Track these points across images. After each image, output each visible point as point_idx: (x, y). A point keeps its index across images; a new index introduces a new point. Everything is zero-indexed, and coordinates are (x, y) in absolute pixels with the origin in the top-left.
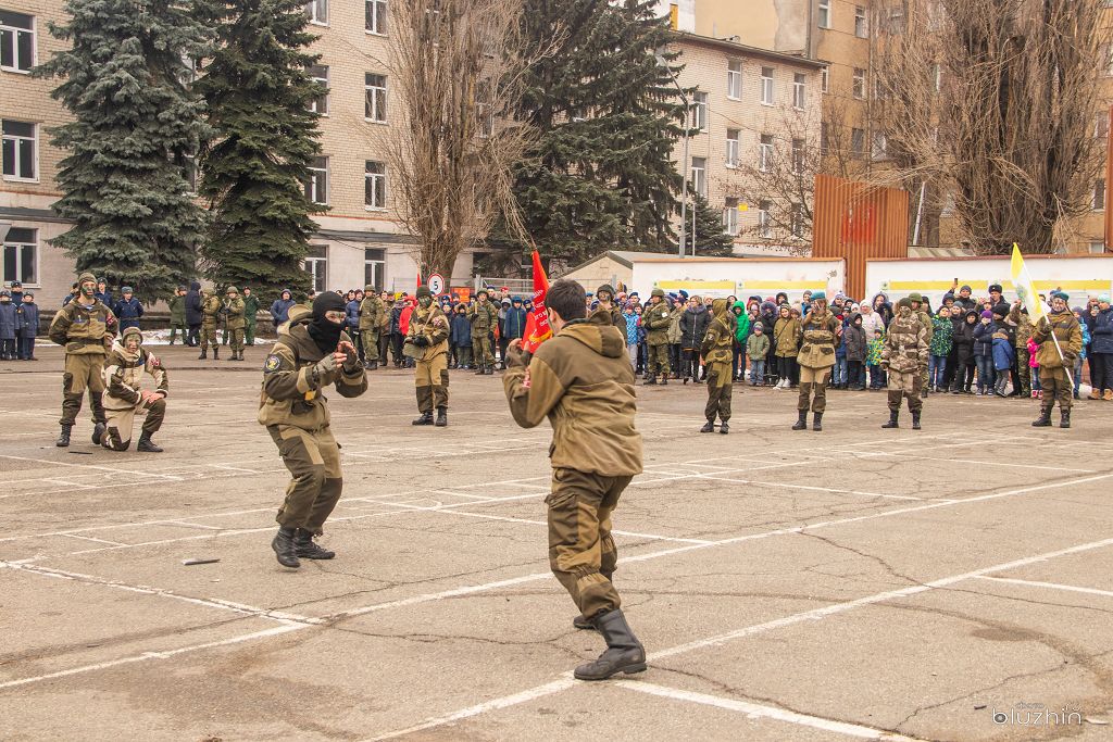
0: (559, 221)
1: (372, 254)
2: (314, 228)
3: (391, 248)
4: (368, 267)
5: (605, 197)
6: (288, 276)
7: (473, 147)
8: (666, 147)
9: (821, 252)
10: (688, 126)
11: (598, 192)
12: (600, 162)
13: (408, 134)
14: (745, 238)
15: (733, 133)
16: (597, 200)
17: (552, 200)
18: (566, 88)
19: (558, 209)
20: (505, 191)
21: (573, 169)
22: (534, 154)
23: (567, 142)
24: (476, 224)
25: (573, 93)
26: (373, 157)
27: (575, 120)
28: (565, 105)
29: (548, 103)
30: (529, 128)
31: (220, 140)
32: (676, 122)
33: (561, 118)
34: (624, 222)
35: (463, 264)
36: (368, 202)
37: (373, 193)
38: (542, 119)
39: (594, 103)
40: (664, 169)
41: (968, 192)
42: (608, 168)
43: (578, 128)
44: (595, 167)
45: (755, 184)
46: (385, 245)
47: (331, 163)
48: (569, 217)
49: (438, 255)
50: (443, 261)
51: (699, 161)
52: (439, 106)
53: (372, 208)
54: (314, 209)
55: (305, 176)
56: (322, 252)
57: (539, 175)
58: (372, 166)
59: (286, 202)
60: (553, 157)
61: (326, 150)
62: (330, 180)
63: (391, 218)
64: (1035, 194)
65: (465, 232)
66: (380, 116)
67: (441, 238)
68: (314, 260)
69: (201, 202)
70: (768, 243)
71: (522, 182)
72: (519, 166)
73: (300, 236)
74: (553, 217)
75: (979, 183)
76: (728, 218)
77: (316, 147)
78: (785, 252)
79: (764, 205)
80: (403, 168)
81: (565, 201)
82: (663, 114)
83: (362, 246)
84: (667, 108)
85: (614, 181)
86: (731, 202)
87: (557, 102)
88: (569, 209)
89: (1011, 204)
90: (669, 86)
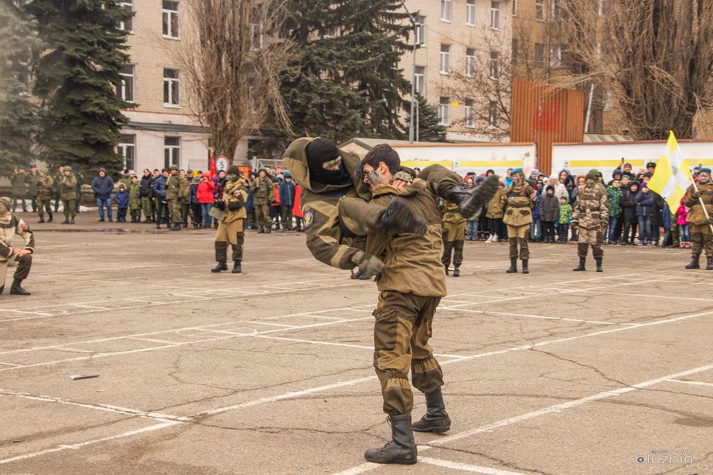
0: (314, 115)
1: (169, 141)
2: (125, 121)
3: (185, 136)
4: (167, 151)
5: (349, 97)
6: (106, 158)
7: (249, 57)
8: (395, 58)
9: (517, 138)
10: (411, 42)
11: (344, 93)
12: (345, 69)
13: (198, 47)
14: (456, 127)
15: (445, 47)
16: (343, 99)
17: (309, 99)
18: (318, 13)
19: (314, 106)
20: (274, 91)
21: (324, 75)
22: (295, 63)
23: (320, 55)
24: (252, 118)
25: (324, 16)
26: (171, 66)
27: (325, 37)
28: (318, 26)
29: (305, 24)
30: (291, 44)
31: (48, 51)
32: (402, 39)
33: (314, 36)
34: (363, 116)
35: (241, 149)
36: (166, 100)
37: (170, 93)
38: (301, 37)
39: (340, 24)
40: (395, 76)
41: (629, 92)
42: (351, 75)
43: (328, 43)
44: (341, 73)
45: (463, 87)
46: (180, 134)
47: (136, 69)
48: (322, 111)
49: (222, 141)
50: (227, 146)
51: (419, 69)
52: (223, 26)
53: (170, 105)
54: (125, 106)
55: (117, 80)
56: (131, 139)
57: (298, 80)
58: (169, 73)
59: (103, 101)
60: (309, 66)
61: (133, 60)
62: (136, 83)
63: (186, 112)
64: (680, 94)
65: (244, 124)
66: (175, 33)
67: (225, 129)
68: (124, 146)
69: (35, 100)
70: (473, 132)
71: (285, 85)
72: (283, 73)
73: (114, 127)
74: (310, 112)
75: (637, 85)
76: (441, 112)
77: (126, 58)
78: (486, 139)
79: (469, 102)
80: (194, 73)
81: (317, 100)
82: (393, 33)
83: (162, 134)
84: (396, 28)
85: (356, 84)
86: (444, 100)
87: (311, 23)
88: (320, 106)
89: (661, 101)
90: (398, 11)
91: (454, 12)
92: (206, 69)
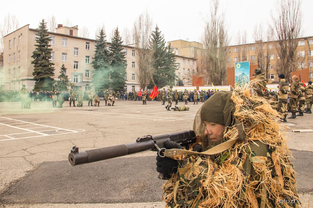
0: (159, 82)
1: (133, 87)
2: (125, 83)
3: (136, 86)
4: (133, 89)
5: (166, 78)
6: (122, 90)
7: (147, 71)
8: (174, 71)
10: (177, 68)
11: (165, 78)
12: (165, 73)
13: (138, 70)
14: (186, 84)
15: (184, 69)
16: (165, 79)
17: (158, 79)
18: (160, 63)
19: (159, 80)
20: (152, 78)
21: (161, 74)
22: (156, 72)
23: (160, 71)
24: (148, 82)
25: (161, 64)
26: (134, 73)
27: (161, 67)
28: (160, 65)
29: (158, 65)
30: (155, 69)
31: (113, 72)
32: (175, 68)
33: (159, 67)
34: (168, 82)
35: (146, 88)
36: (132, 79)
37: (133, 78)
38: (157, 68)
39: (164, 65)
40: (174, 75)
41: (211, 78)
42: (166, 74)
43: (162, 69)
44: (164, 74)
45: (187, 76)
46: (135, 85)
47: (127, 74)
48: (161, 81)
49: (143, 86)
50: (143, 87)
51: (179, 73)
52: (143, 67)
53: (133, 80)
54: (126, 81)
55: (124, 76)
56: (126, 86)
57: (156, 75)
58: (133, 74)
59: (122, 80)
60: (158, 73)
61: (127, 72)
62: (127, 76)
63: (136, 81)
64: (219, 78)
65: (146, 83)
66: (134, 67)
67: (143, 84)
68: (125, 88)
69: (111, 80)
70: (189, 85)
71: (154, 76)
72: (153, 74)
73: (124, 84)
74: (159, 81)
75: (213, 76)
76: (183, 81)
77: (126, 72)
78: (191, 86)
79: (189, 79)
80: (138, 74)
81: (160, 79)
82: (174, 67)
83: (132, 86)
84: (174, 66)
85: (167, 76)
86: (184, 79)
87: (159, 65)
88: (161, 80)
89: (217, 79)
90: (174, 63)
91: (185, 63)
92: (140, 74)
